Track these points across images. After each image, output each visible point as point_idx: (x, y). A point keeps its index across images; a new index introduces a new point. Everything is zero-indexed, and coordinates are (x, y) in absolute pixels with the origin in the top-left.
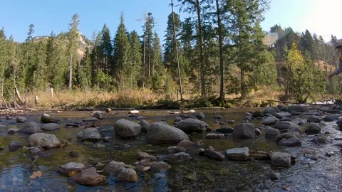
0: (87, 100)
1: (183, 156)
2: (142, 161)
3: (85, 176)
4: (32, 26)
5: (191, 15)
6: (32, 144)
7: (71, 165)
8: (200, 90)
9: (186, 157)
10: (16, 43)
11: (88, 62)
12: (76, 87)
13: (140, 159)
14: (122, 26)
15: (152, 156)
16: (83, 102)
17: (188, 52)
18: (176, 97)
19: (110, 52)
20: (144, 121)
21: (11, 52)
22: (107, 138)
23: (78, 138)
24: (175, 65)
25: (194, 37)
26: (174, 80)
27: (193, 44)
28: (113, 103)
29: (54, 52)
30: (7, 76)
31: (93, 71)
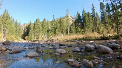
0: (74, 38)
1: (111, 59)
2: (95, 60)
3: (74, 64)
4: (54, 16)
5: (108, 2)
6: (57, 52)
7: (70, 60)
8: (116, 31)
9: (112, 59)
10: (49, 22)
11: (74, 25)
12: (71, 34)
13: (94, 59)
14: (84, 11)
15: (99, 58)
16: (73, 39)
17: (110, 17)
18: (107, 35)
19: (81, 21)
20: (96, 45)
21: (48, 24)
22: (82, 51)
23: (72, 51)
24: (106, 23)
25: (111, 10)
26: (106, 28)
27: (111, 13)
28: (84, 39)
29: (62, 23)
30: (48, 31)
31: (76, 28)
